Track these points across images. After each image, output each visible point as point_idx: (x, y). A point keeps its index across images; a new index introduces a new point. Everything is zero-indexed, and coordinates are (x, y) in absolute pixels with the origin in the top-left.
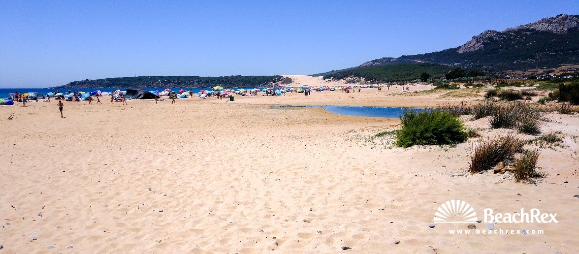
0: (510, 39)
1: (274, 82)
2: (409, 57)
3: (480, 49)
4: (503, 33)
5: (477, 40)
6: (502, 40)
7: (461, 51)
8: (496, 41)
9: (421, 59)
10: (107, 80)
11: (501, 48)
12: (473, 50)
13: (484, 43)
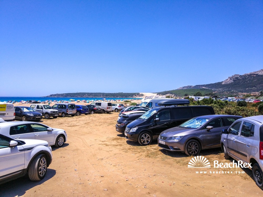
0: (246, 78)
1: (136, 95)
2: (199, 86)
3: (232, 83)
4: (243, 76)
5: (230, 78)
6: (242, 79)
7: (223, 83)
8: (239, 79)
9: (205, 87)
10: (65, 94)
11: (241, 82)
12: (228, 83)
13: (233, 80)
